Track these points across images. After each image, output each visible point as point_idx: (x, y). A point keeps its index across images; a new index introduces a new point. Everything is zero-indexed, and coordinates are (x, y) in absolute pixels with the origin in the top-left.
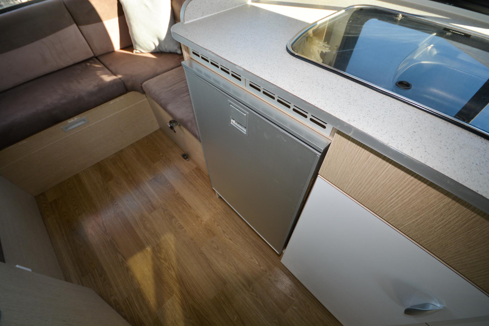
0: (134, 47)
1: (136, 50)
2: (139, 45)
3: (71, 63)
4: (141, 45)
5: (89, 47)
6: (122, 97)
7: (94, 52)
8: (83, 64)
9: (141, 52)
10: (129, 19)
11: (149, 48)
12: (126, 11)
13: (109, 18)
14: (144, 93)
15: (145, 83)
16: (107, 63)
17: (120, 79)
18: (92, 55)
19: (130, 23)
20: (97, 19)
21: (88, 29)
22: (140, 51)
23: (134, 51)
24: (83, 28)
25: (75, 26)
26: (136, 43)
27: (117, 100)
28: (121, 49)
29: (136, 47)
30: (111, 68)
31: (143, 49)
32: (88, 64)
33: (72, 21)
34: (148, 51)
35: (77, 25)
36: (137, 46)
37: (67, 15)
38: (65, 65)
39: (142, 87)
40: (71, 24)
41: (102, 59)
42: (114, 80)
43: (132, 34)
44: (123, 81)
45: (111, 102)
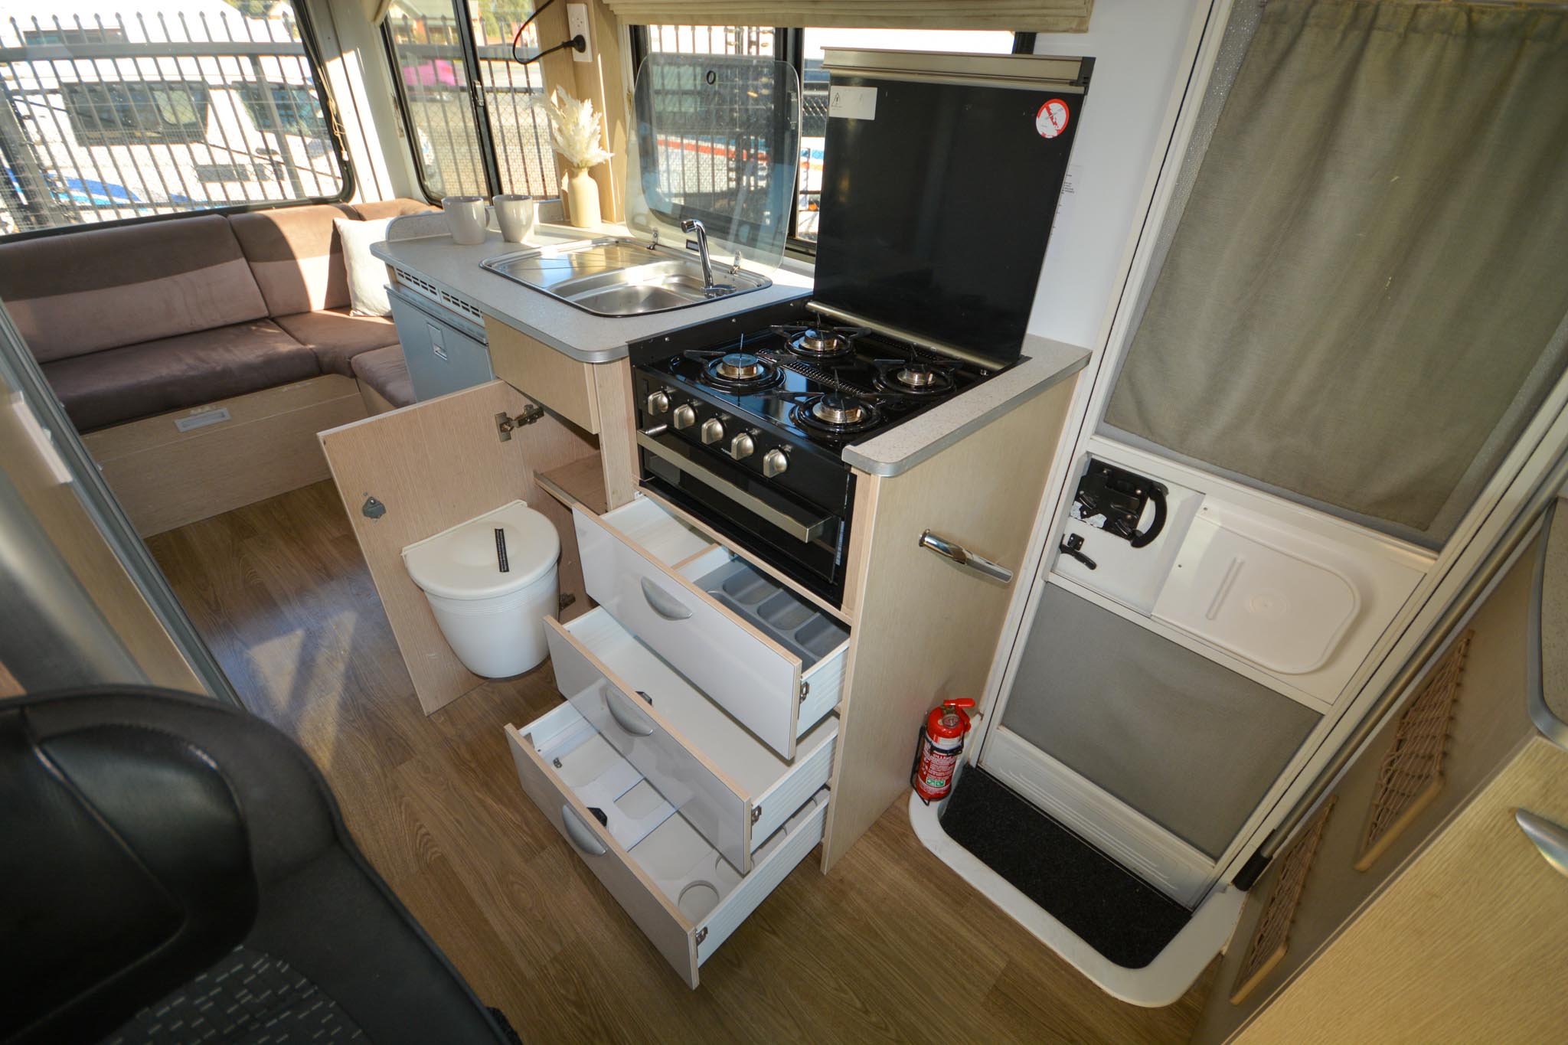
0: (353, 306)
1: (356, 310)
2: (363, 302)
3: (220, 322)
4: (365, 301)
5: (262, 299)
6: (308, 383)
7: (271, 308)
8: (244, 328)
9: (366, 315)
10: (349, 258)
11: (380, 308)
12: (346, 245)
13: (312, 254)
14: (354, 376)
15: (355, 357)
16: (291, 328)
17: (311, 349)
18: (266, 313)
19: (350, 264)
20: (288, 255)
21: (269, 269)
22: (363, 313)
23: (352, 312)
24: (259, 267)
25: (243, 261)
26: (356, 298)
27: (297, 385)
28: (326, 309)
29: (355, 305)
30: (296, 334)
31: (370, 309)
32: (254, 328)
33: (240, 253)
34: (380, 313)
35: (248, 261)
36: (358, 303)
37: (233, 242)
38: (206, 326)
39: (349, 363)
40: (236, 258)
41: (284, 322)
42: (298, 350)
43: (353, 283)
44: (315, 353)
45: (285, 388)
